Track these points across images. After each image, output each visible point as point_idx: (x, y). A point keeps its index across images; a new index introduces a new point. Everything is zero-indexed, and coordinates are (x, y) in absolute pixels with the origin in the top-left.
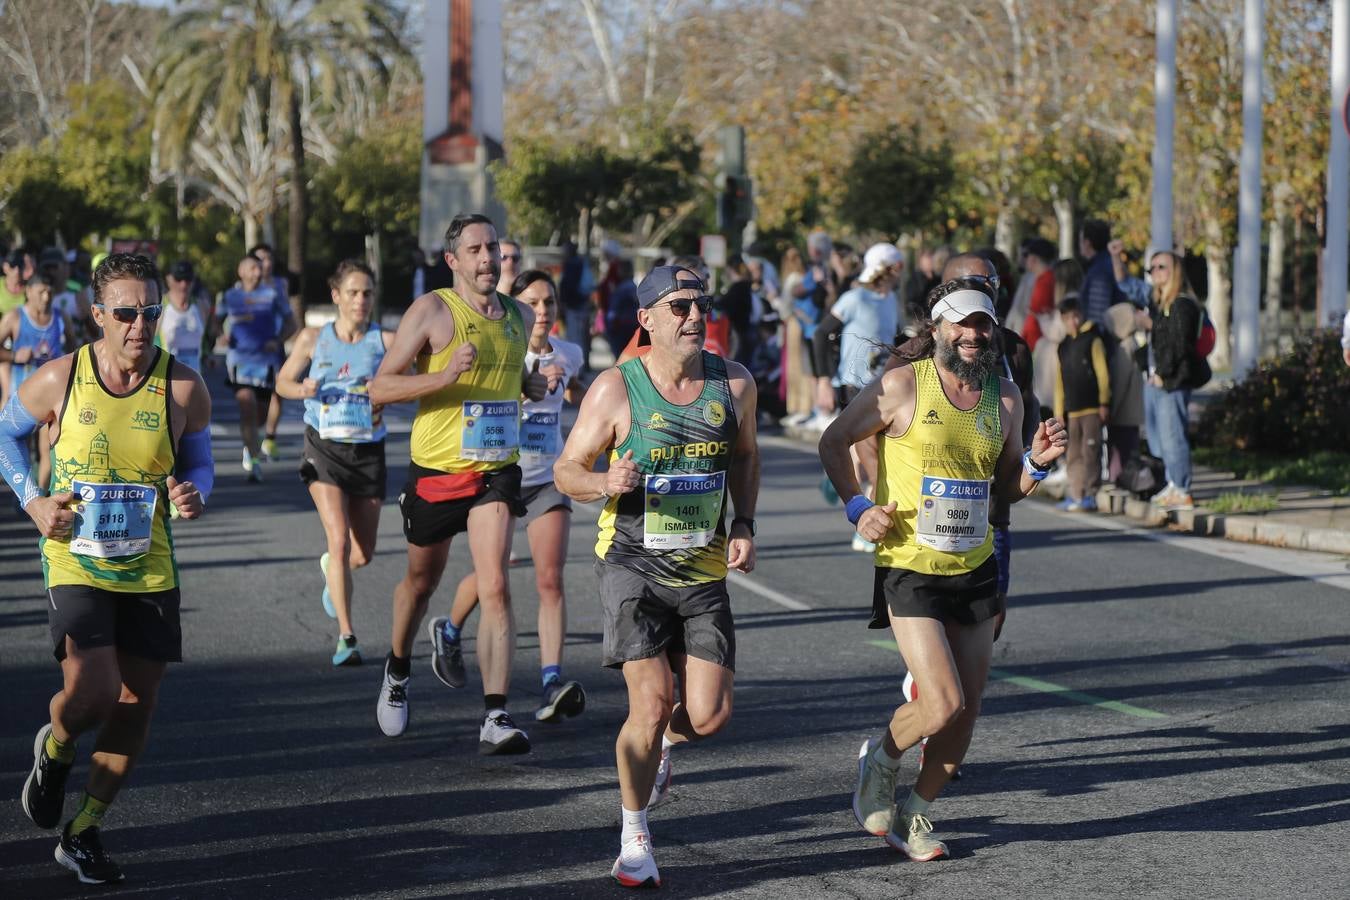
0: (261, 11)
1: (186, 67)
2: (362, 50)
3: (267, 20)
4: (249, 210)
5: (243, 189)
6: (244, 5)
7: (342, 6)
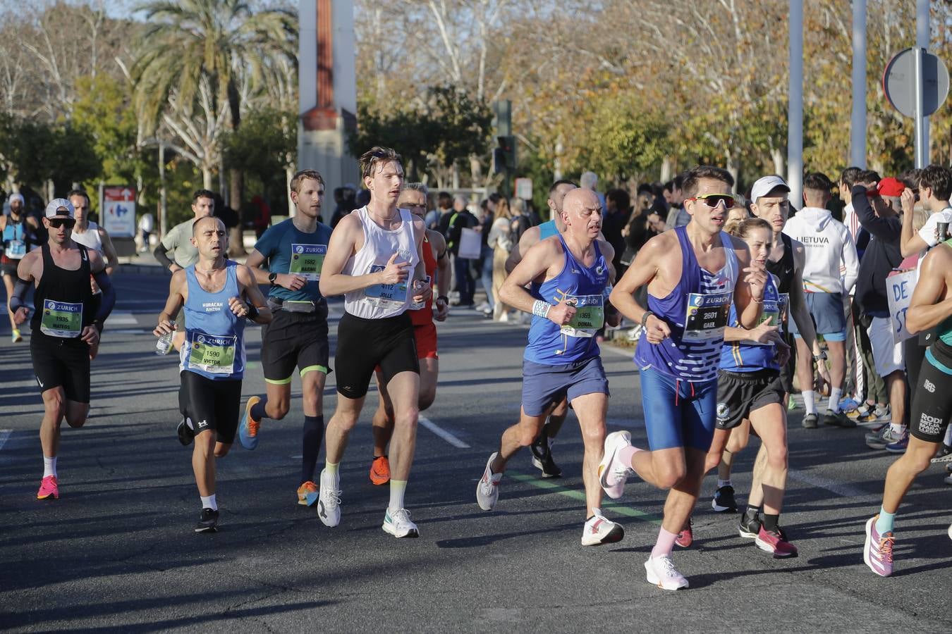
0: (208, 23)
1: (155, 64)
2: (280, 51)
3: (214, 30)
4: (206, 164)
5: (202, 149)
6: (196, 19)
7: (266, 19)
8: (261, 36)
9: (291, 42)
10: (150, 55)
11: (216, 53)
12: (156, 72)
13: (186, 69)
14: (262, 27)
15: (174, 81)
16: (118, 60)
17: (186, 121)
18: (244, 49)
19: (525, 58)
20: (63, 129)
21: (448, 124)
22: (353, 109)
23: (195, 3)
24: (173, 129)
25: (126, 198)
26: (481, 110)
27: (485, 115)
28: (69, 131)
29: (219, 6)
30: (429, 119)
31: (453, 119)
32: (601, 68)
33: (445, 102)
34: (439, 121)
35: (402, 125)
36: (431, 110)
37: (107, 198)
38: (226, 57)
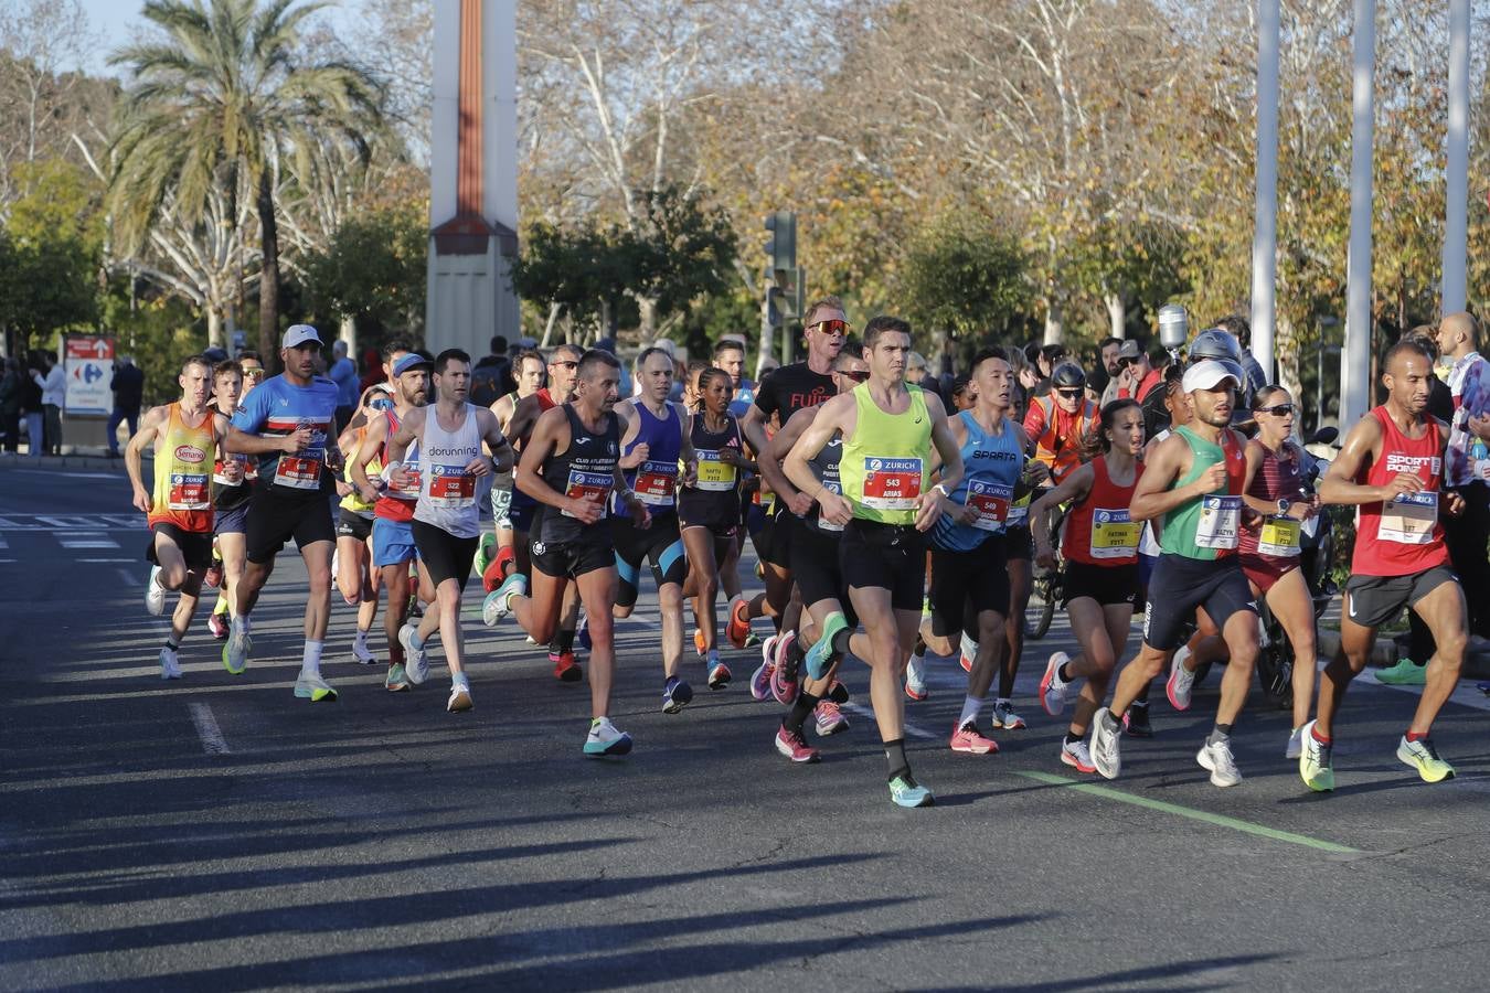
0: (228, 83)
1: (146, 145)
2: (339, 129)
3: (238, 92)
4: (212, 302)
5: (205, 278)
6: (210, 77)
7: (319, 80)
8: (311, 105)
9: (357, 115)
10: (135, 132)
11: (242, 130)
12: (148, 156)
13: (194, 152)
14: (313, 91)
15: (173, 176)
16: (74, 136)
17: (188, 238)
18: (285, 125)
19: (737, 146)
21: (664, 249)
23: (208, 51)
24: (162, 247)
25: (101, 354)
27: (724, 235)
29: (247, 56)
30: (636, 238)
31: (673, 240)
32: (855, 164)
33: (661, 214)
34: (651, 243)
35: (592, 248)
36: (639, 226)
37: (70, 354)
38: (256, 137)
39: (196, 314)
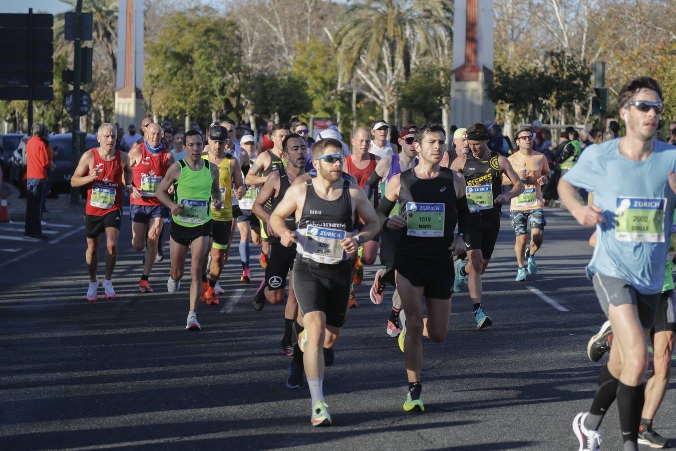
0: (390, 4)
1: (353, 32)
2: (440, 24)
3: (394, 9)
4: (385, 104)
5: (383, 93)
6: (381, 1)
7: (430, 2)
8: (427, 14)
9: (448, 18)
10: (348, 26)
11: (395, 26)
12: (352, 37)
13: (374, 36)
14: (428, 7)
15: (364, 46)
16: (326, 30)
17: (373, 74)
18: (415, 23)
19: (616, 32)
20: (286, 78)
21: (559, 79)
22: (490, 66)
24: (363, 79)
26: (583, 68)
27: (586, 72)
28: (290, 79)
30: (545, 74)
31: (563, 75)
32: (671, 40)
33: (557, 62)
34: (552, 76)
35: (526, 78)
36: (546, 68)
37: (315, 127)
38: (402, 29)
39: (377, 109)
